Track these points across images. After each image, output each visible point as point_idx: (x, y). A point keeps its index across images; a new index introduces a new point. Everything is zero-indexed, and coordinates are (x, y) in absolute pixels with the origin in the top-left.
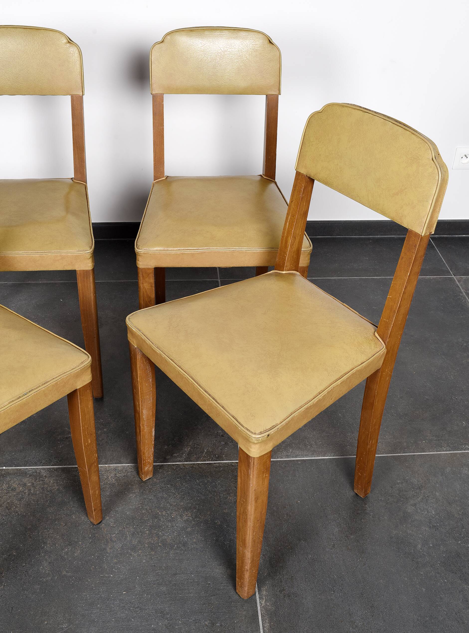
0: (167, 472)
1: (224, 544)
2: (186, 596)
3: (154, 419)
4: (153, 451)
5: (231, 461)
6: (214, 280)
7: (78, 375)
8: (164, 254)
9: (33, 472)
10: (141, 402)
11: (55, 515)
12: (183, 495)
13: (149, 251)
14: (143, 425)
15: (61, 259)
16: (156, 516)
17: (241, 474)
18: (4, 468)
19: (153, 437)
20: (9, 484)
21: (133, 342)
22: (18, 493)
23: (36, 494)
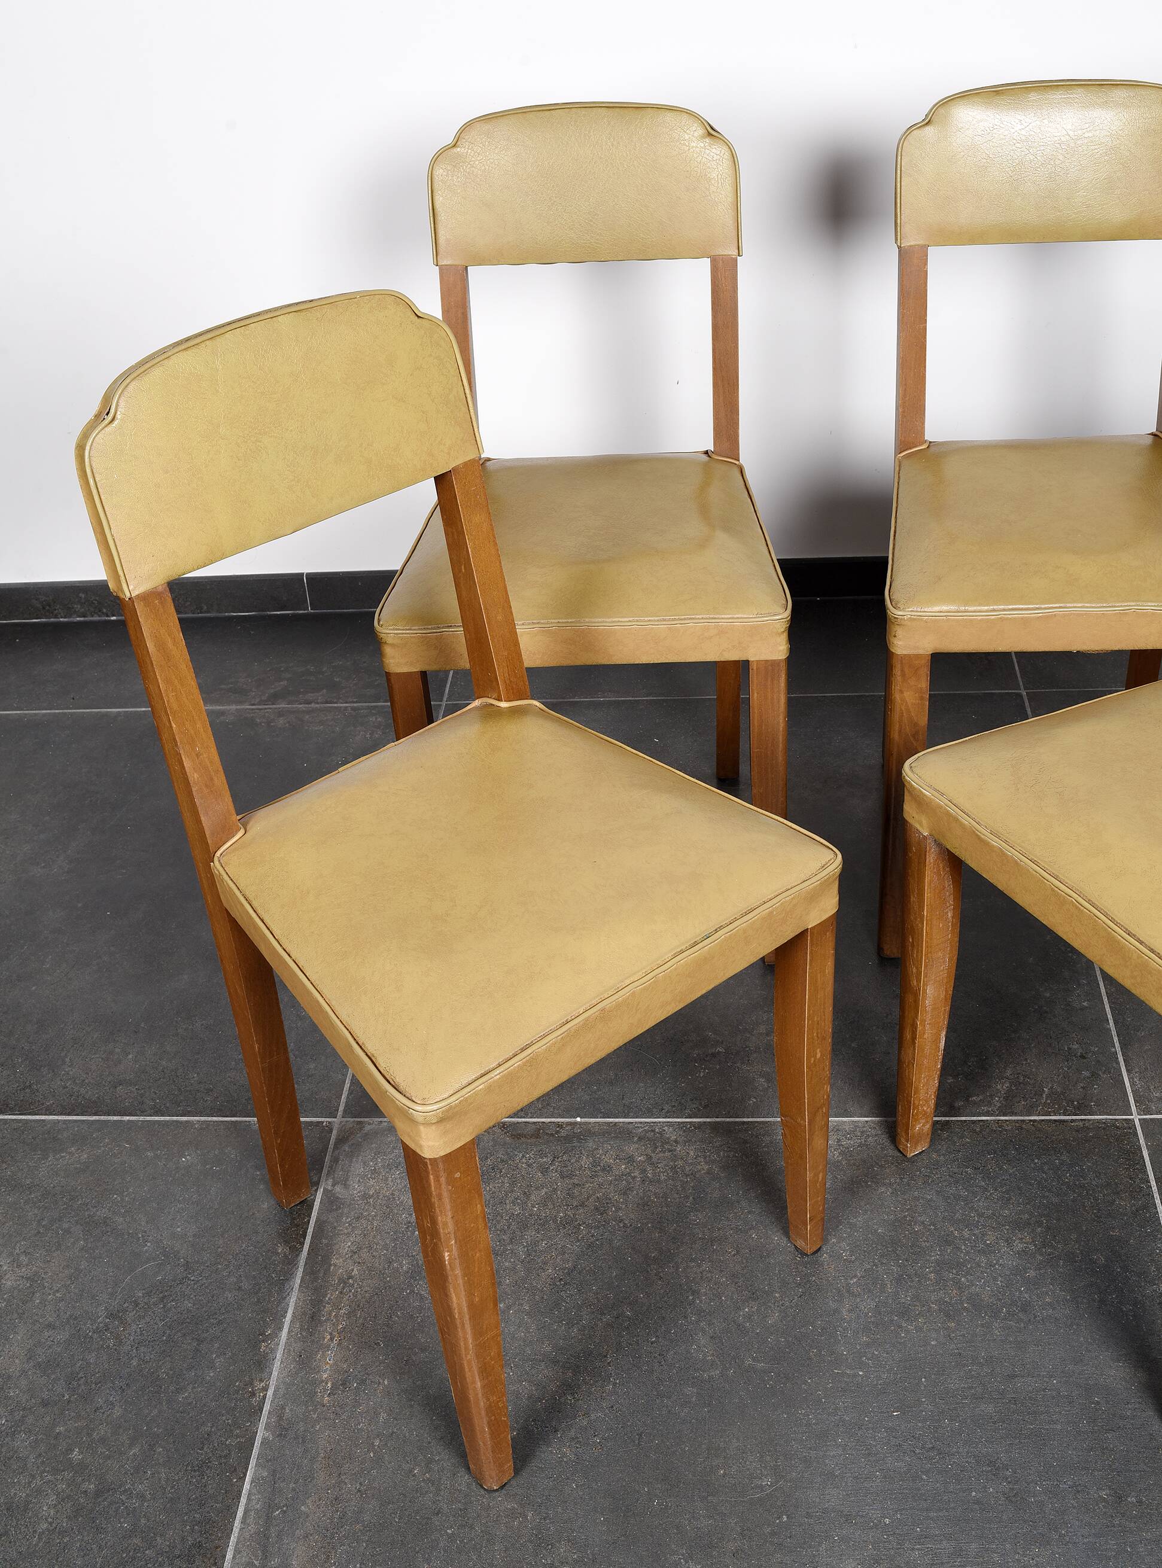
0: (962, 1137)
1: (1121, 1309)
2: (1044, 1429)
3: (948, 1008)
4: (937, 1085)
5: (1111, 1117)
6: (1010, 691)
7: (812, 897)
8: (958, 621)
9: (647, 1132)
10: (926, 966)
11: (709, 1229)
12: (1007, 1192)
13: (924, 614)
14: (923, 1021)
15: (716, 635)
16: (947, 1241)
18: (578, 1119)
19: (941, 1053)
20: (594, 1156)
21: (919, 822)
22: (619, 1178)
23: (659, 1181)
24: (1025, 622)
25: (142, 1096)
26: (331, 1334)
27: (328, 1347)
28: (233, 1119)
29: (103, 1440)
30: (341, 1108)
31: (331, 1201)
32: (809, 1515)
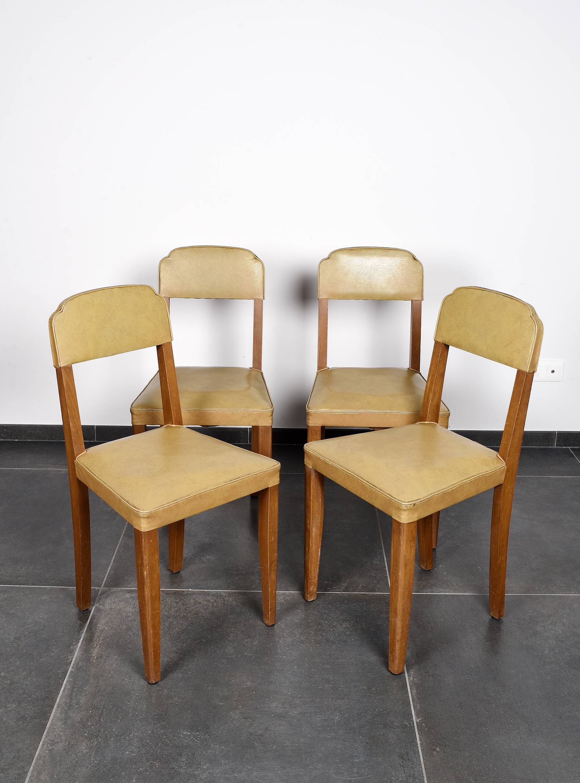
0: (328, 597)
2: (346, 672)
3: (321, 539)
4: (318, 571)
5: (383, 593)
7: (270, 475)
9: (215, 594)
10: (312, 519)
11: (235, 620)
12: (342, 612)
13: (318, 411)
14: (312, 542)
16: (320, 624)
17: (394, 544)
18: (190, 590)
19: (319, 557)
20: (195, 600)
21: (309, 464)
22: (204, 606)
23: (218, 607)
24: (353, 415)
25: (28, 580)
26: (96, 644)
27: (95, 648)
28: (62, 587)
29: (13, 670)
30: (103, 585)
31: (98, 610)
32: (262, 692)
